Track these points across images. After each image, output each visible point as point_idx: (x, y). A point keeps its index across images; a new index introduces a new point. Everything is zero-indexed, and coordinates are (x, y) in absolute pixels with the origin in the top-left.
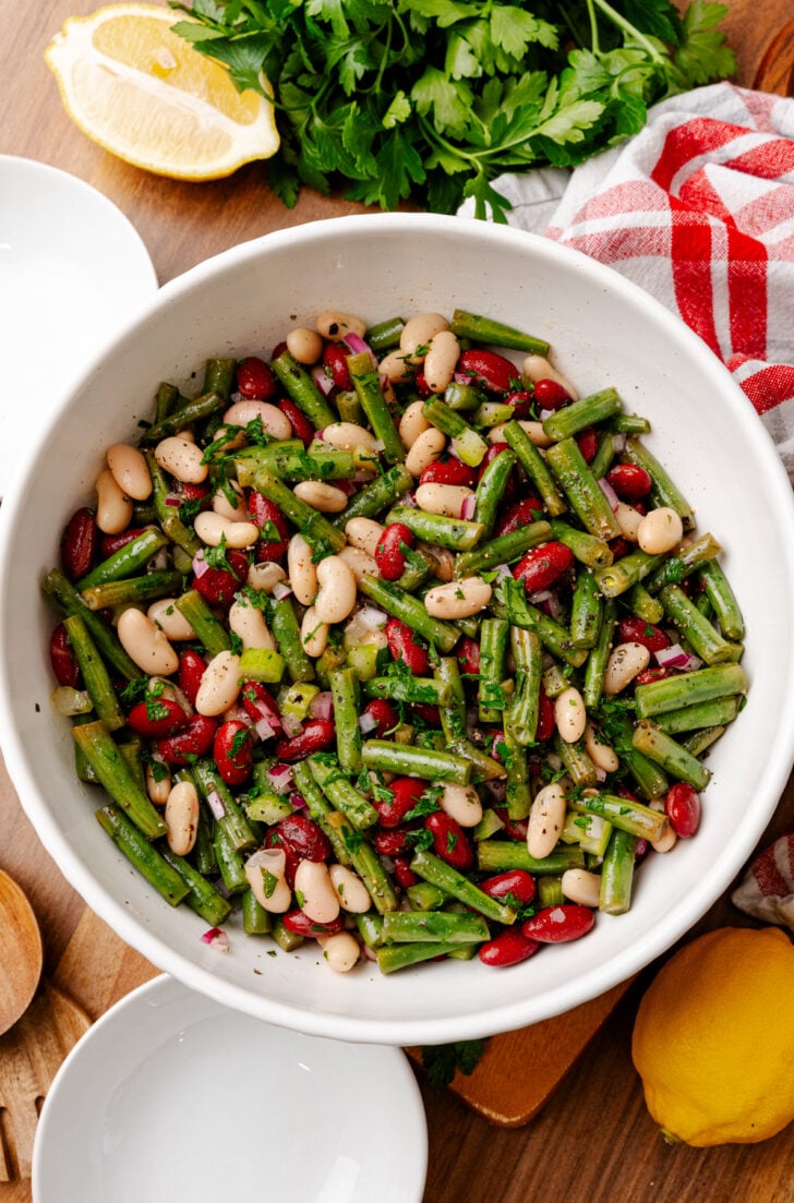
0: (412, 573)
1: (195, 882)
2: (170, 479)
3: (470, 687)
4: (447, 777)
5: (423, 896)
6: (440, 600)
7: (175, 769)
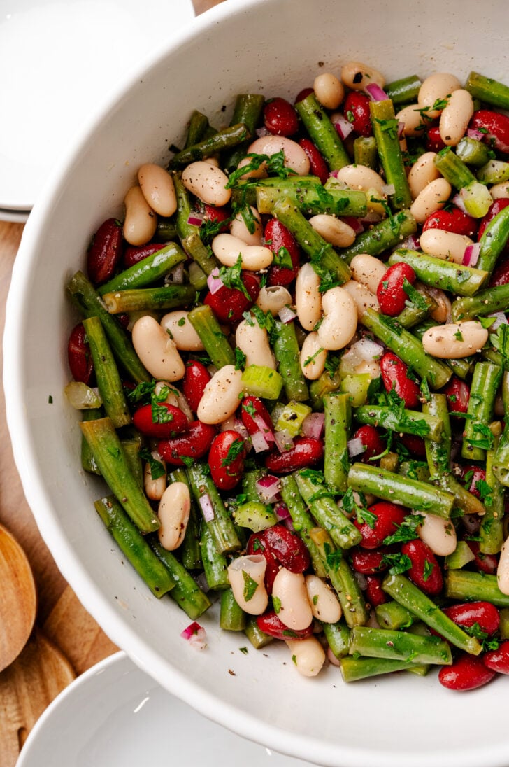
0: (412, 310)
1: (180, 576)
2: (194, 200)
3: (457, 425)
4: (432, 509)
5: (391, 615)
6: (437, 339)
7: (170, 469)
